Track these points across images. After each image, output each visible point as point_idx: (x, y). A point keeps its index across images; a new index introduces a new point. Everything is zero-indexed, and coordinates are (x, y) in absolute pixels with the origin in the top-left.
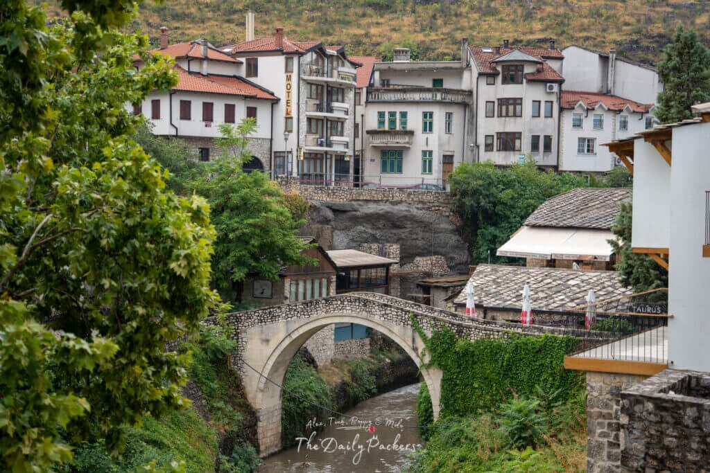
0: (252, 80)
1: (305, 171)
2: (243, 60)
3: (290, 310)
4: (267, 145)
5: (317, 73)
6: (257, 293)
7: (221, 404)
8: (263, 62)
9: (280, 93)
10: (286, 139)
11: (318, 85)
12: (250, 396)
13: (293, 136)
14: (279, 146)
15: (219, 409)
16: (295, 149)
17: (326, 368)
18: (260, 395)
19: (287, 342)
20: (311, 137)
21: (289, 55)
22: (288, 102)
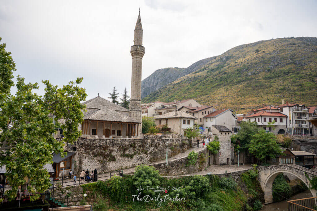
0: (282, 113)
1: (295, 132)
2: (280, 109)
3: (271, 167)
4: (286, 127)
5: (297, 110)
6: (273, 161)
7: (252, 190)
8: (284, 109)
9: (288, 115)
10: (290, 125)
11: (298, 113)
12: (262, 188)
13: (291, 125)
14: (288, 126)
15: (251, 191)
16: (292, 127)
17: (293, 181)
18: (265, 188)
19: (271, 176)
20: (297, 124)
21: (290, 107)
22: (290, 117)
